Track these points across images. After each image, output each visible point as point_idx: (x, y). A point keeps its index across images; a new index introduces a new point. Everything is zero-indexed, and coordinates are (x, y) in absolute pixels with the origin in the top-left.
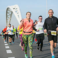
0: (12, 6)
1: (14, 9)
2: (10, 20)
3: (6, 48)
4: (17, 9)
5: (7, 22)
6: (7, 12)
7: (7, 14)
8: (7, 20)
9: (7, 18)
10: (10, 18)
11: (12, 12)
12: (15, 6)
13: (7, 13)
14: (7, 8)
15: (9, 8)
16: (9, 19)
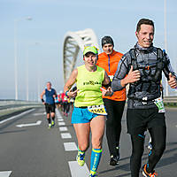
0: (77, 32)
1: (83, 39)
3: (63, 137)
4: (89, 39)
5: (65, 72)
6: (65, 46)
7: (64, 53)
8: (65, 67)
10: (72, 62)
11: (78, 48)
13: (65, 48)
15: (70, 37)
16: (71, 66)
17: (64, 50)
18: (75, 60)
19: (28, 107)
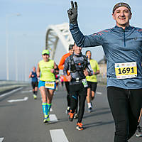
1: (62, 31)
2: (54, 53)
7: (47, 42)
10: (53, 49)
12: (64, 26)
13: (47, 39)
14: (47, 30)
18: (55, 48)
19: (17, 86)
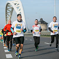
1: (15, 4)
2: (11, 18)
6: (6, 8)
9: (6, 15)
11: (13, 9)
17: (6, 9)
